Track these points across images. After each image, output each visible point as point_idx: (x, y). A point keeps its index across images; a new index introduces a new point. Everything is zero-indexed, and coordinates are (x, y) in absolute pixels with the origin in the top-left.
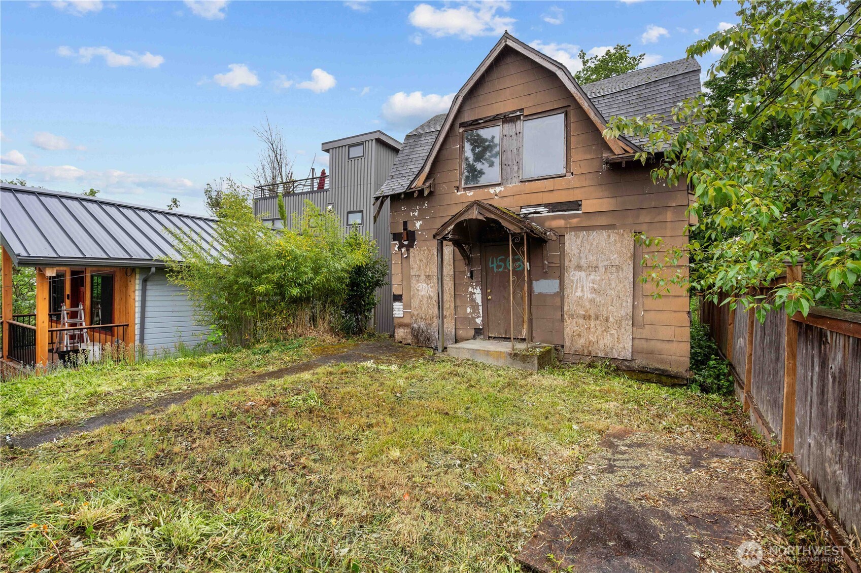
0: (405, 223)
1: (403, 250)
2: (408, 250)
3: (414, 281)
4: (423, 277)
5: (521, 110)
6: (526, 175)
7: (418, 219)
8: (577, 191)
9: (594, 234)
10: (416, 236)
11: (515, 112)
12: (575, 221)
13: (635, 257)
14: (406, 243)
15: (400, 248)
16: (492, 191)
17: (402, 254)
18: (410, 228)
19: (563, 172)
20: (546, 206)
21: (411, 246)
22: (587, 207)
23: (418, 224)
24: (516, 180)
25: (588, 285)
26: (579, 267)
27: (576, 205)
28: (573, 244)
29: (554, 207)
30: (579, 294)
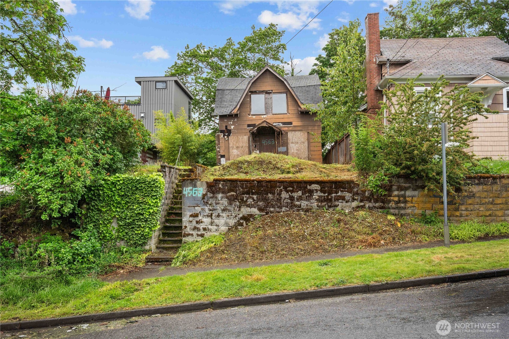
0: (226, 126)
1: (225, 137)
2: (228, 137)
3: (231, 149)
4: (235, 147)
5: (272, 90)
6: (274, 112)
7: (232, 125)
8: (291, 119)
9: (297, 132)
10: (232, 131)
11: (269, 91)
12: (291, 128)
13: (308, 139)
14: (227, 134)
15: (224, 136)
16: (262, 116)
17: (225, 139)
18: (228, 128)
19: (286, 112)
20: (282, 123)
22: (294, 124)
23: (232, 127)
24: (271, 113)
25: (295, 148)
26: (292, 143)
27: (291, 123)
28: (290, 135)
29: (284, 123)
30: (293, 151)
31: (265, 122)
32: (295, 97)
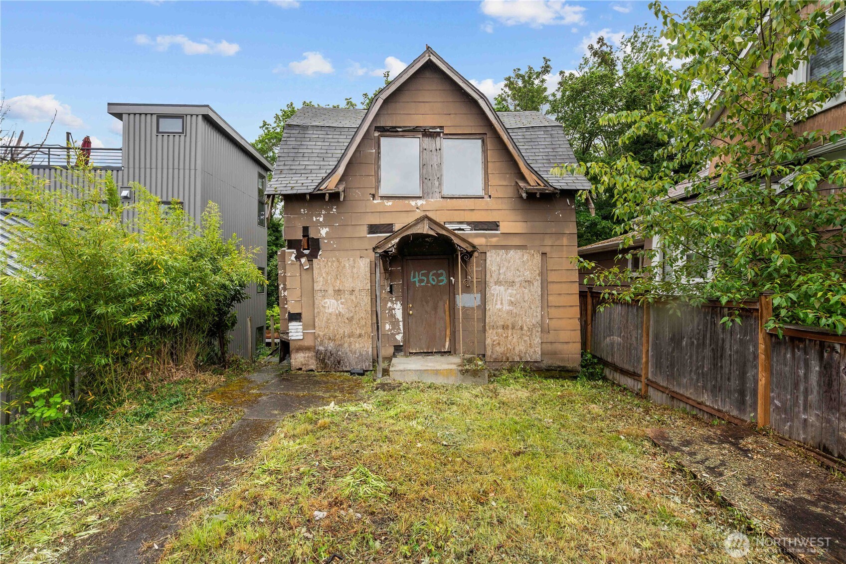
0: (306, 229)
1: (303, 260)
2: (310, 261)
3: (318, 296)
4: (331, 291)
5: (441, 127)
6: (446, 192)
7: (323, 225)
8: (495, 213)
9: (512, 252)
10: (321, 245)
11: (434, 127)
12: (494, 240)
13: (542, 274)
14: (307, 252)
15: (298, 258)
16: (413, 203)
17: (301, 265)
18: (312, 234)
19: (481, 193)
20: (468, 223)
21: (313, 256)
22: (504, 227)
23: (324, 232)
24: (438, 195)
25: (506, 298)
26: (498, 283)
27: (495, 226)
28: (493, 260)
29: (477, 225)
30: (499, 306)
31: (426, 222)
32: (511, 148)
